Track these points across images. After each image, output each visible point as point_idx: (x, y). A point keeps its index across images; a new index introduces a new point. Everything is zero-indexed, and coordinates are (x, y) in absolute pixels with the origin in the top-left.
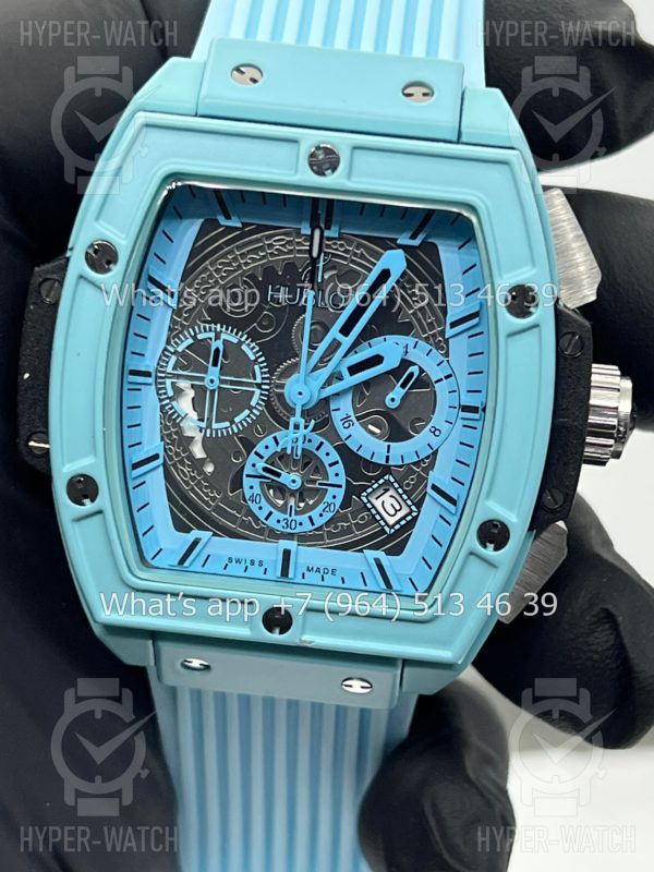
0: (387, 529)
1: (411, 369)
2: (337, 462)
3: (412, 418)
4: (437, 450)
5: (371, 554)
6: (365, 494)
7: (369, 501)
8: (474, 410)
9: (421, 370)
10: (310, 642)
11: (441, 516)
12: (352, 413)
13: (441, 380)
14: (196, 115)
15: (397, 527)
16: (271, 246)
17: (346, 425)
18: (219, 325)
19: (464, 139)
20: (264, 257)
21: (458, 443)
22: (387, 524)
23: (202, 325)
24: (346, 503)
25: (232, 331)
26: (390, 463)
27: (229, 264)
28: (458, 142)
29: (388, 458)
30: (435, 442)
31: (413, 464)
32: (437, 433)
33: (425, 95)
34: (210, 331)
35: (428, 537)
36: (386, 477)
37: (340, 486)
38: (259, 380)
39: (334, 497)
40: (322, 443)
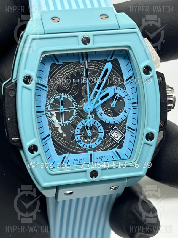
0: (117, 142)
1: (117, 95)
2: (100, 126)
3: (119, 109)
4: (127, 117)
5: (114, 150)
6: (109, 133)
7: (111, 135)
8: (135, 103)
9: (119, 95)
10: (104, 178)
11: (131, 135)
12: (102, 111)
13: (125, 97)
14: (44, 34)
15: (120, 140)
16: (71, 68)
17: (101, 115)
18: (61, 93)
19: (121, 28)
20: (70, 71)
21: (132, 113)
22: (117, 140)
23: (56, 94)
24: (104, 137)
25: (65, 95)
26: (115, 123)
27: (61, 75)
28: (119, 29)
29: (114, 122)
30: (126, 114)
31: (121, 122)
32: (126, 112)
33: (106, 17)
34: (59, 95)
35: (129, 141)
36: (114, 127)
37: (102, 133)
38: (75, 107)
39: (101, 136)
40: (95, 121)
